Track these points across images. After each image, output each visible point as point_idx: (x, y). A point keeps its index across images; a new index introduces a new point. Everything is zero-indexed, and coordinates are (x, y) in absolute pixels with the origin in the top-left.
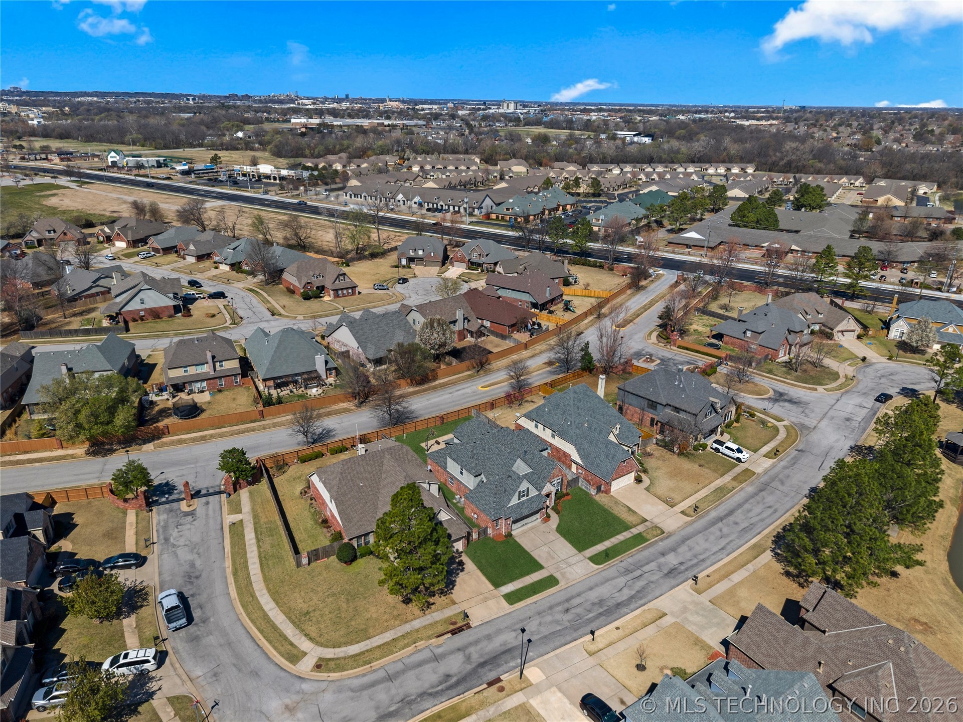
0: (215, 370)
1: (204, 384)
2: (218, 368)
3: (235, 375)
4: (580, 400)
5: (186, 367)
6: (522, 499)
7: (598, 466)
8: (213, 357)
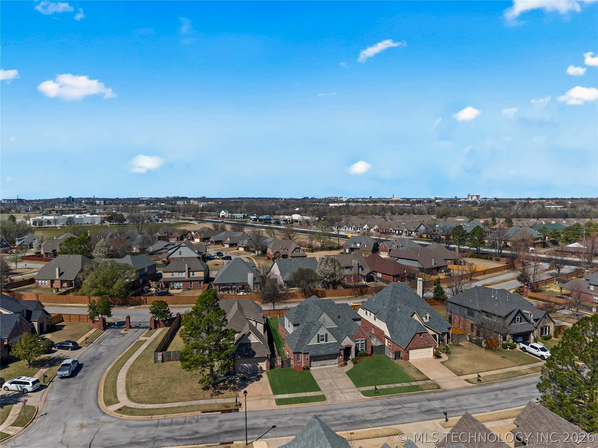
0: (189, 276)
1: (181, 284)
2: (191, 275)
3: (200, 281)
4: (398, 293)
5: (173, 272)
6: (321, 343)
7: (400, 338)
8: (189, 269)
